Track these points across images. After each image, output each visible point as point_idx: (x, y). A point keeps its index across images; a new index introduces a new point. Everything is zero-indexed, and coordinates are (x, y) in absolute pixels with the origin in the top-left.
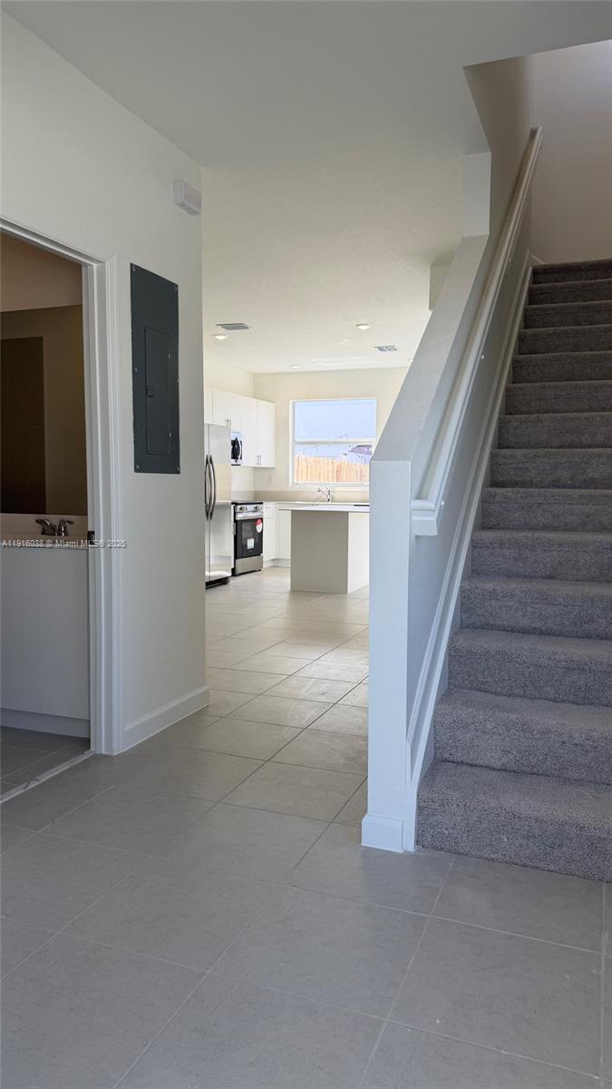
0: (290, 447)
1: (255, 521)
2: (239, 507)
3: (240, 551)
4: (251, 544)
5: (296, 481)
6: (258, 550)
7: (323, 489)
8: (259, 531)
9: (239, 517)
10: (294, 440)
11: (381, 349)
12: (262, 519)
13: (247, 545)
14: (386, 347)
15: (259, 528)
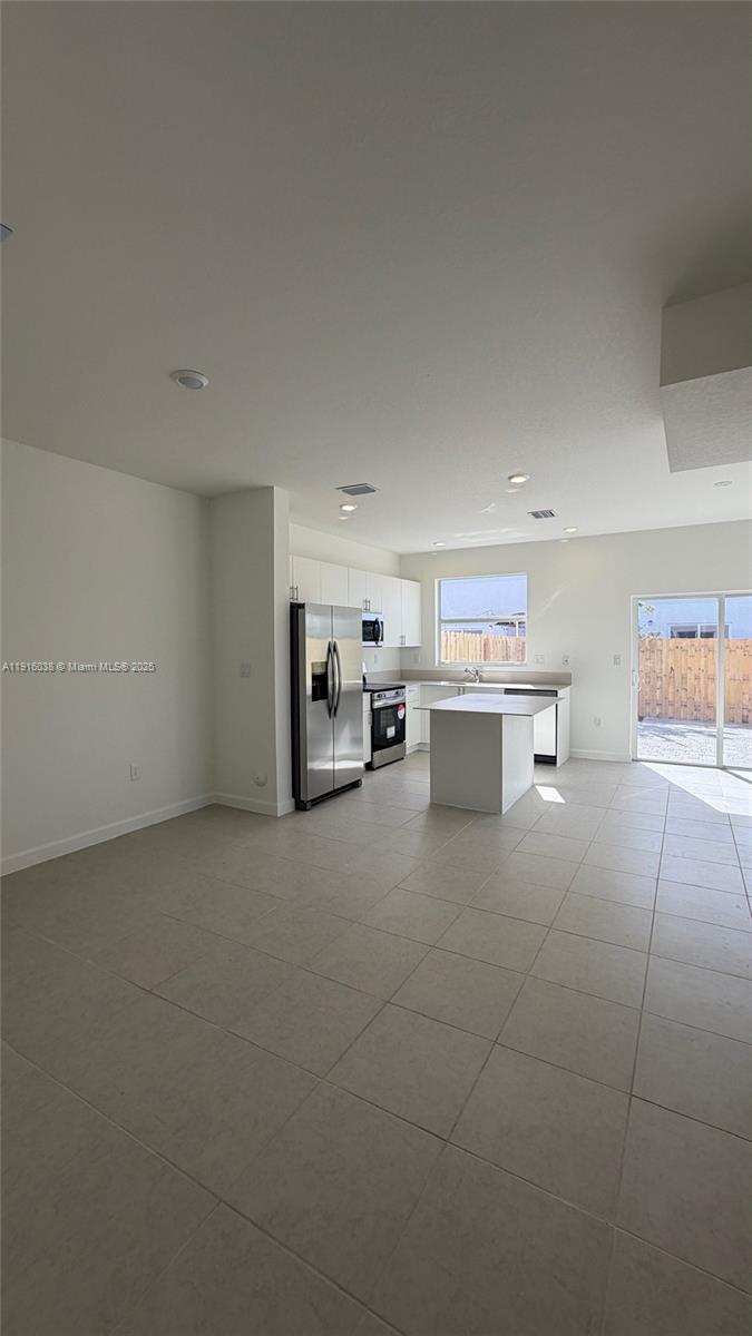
0: (437, 627)
1: (396, 707)
2: (376, 694)
3: (379, 742)
4: (391, 732)
5: (442, 660)
6: (400, 737)
7: (471, 669)
8: (401, 717)
9: (377, 704)
10: (440, 619)
11: (536, 515)
12: (404, 704)
13: (386, 735)
14: (542, 512)
15: (400, 714)
